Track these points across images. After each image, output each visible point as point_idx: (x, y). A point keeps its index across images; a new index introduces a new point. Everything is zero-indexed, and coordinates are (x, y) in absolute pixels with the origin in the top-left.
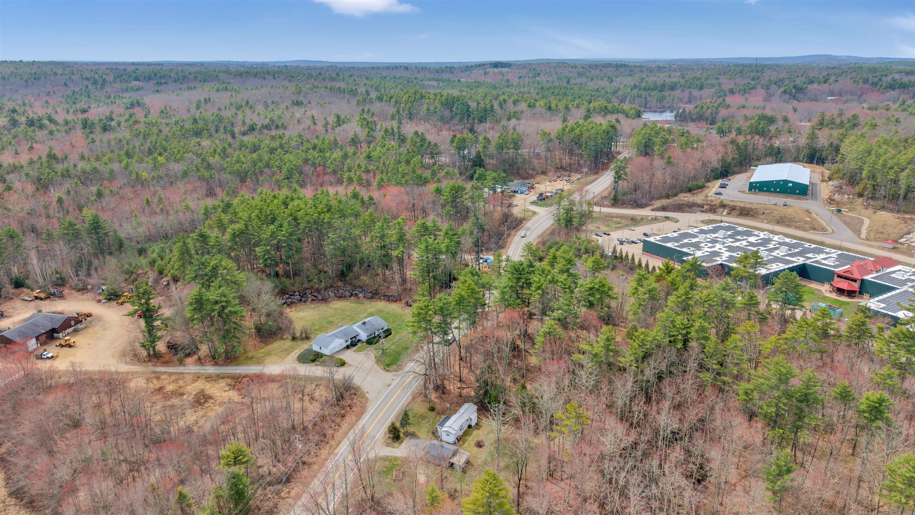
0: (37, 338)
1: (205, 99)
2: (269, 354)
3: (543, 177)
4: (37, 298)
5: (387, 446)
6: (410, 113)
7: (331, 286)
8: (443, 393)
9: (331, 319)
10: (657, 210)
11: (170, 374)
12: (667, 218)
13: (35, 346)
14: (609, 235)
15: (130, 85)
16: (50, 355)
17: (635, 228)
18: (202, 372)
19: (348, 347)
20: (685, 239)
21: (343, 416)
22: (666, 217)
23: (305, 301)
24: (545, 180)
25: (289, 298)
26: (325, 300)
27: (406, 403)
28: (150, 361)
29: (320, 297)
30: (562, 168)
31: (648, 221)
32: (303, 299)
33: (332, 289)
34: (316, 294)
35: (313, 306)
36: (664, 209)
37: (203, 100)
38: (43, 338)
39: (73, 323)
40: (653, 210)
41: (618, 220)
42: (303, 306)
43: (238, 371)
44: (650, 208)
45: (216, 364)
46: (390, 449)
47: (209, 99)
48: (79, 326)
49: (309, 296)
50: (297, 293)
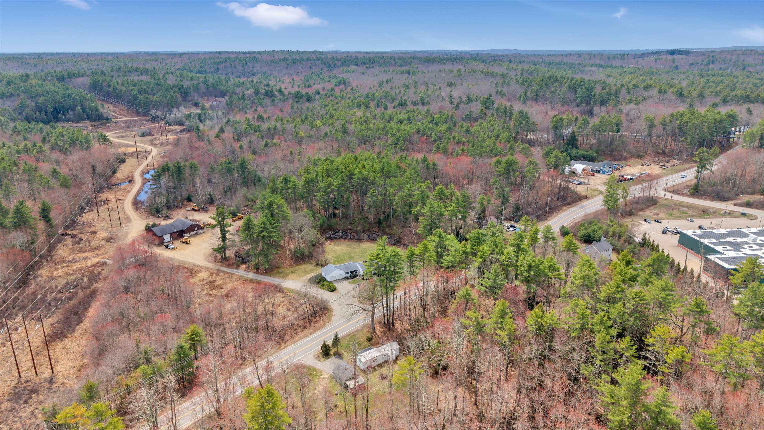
0: (171, 234)
1: (387, 80)
2: (293, 272)
3: (637, 160)
4: (193, 209)
5: (316, 358)
6: (537, 95)
7: (368, 230)
8: (389, 330)
9: (353, 255)
10: (741, 205)
11: (225, 273)
12: (744, 215)
13: (169, 240)
14: (660, 223)
15: (349, 69)
16: (171, 247)
17: (695, 220)
18: (245, 276)
19: (346, 278)
20: (730, 237)
21: (305, 328)
22: (742, 213)
23: (345, 239)
24: (637, 163)
25: (334, 234)
26: (359, 240)
27: (355, 330)
28: (221, 262)
29: (356, 237)
30: (664, 154)
31: (720, 214)
32: (344, 237)
33: (368, 233)
34: (354, 234)
35: (348, 243)
36: (749, 205)
37: (385, 81)
38: (175, 235)
39: (196, 228)
40: (735, 205)
41: (687, 209)
42: (341, 242)
43: (266, 280)
44: (732, 202)
45: (257, 272)
46: (317, 361)
47: (390, 80)
48: (200, 231)
49: (349, 235)
50: (340, 232)
